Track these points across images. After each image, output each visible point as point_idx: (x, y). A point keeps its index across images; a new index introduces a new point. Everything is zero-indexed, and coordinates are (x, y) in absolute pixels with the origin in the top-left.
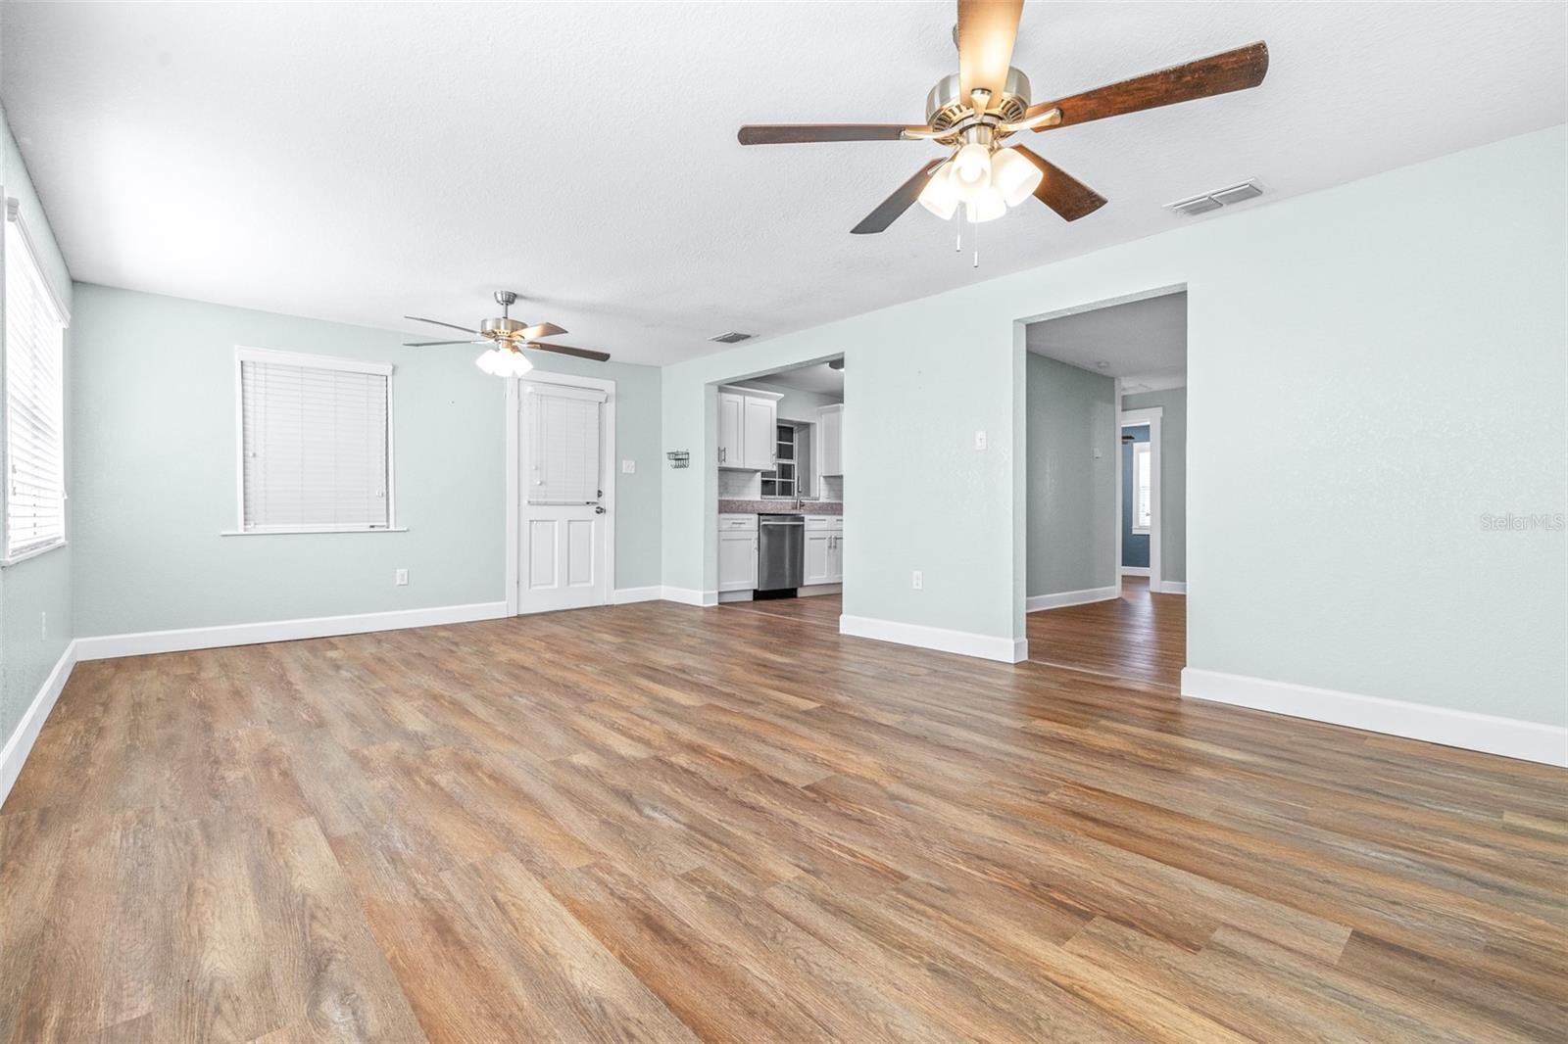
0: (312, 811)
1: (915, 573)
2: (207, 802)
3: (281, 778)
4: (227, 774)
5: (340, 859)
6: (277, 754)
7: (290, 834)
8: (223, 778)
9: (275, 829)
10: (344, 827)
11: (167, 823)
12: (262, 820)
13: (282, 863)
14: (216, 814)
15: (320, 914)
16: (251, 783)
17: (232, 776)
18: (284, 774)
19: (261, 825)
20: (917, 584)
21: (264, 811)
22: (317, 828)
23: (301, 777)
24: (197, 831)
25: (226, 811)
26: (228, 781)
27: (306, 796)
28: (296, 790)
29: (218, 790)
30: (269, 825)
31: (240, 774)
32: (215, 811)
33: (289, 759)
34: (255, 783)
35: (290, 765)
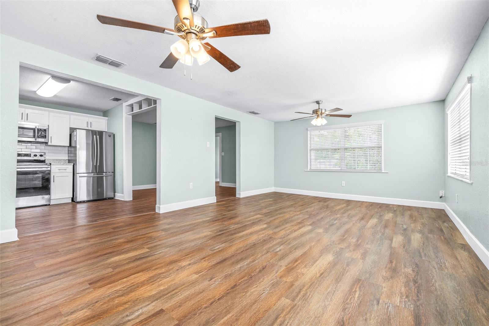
0: (391, 247)
1: (190, 183)
2: (420, 263)
3: (393, 261)
4: (411, 272)
5: (393, 238)
6: (388, 273)
7: (400, 245)
8: (413, 271)
9: (402, 248)
10: (387, 242)
11: (432, 262)
12: (405, 251)
13: (404, 241)
14: (417, 258)
15: (401, 233)
16: (404, 264)
17: (409, 270)
18: (391, 262)
19: (405, 250)
20: (191, 187)
21: (403, 253)
22: (393, 244)
23: (387, 258)
24: (423, 256)
25: (414, 258)
26: (411, 269)
27: (390, 252)
28: (391, 254)
29: (416, 266)
30: (403, 249)
31: (406, 270)
32: (417, 259)
33: (386, 267)
34: (402, 263)
35: (387, 264)
